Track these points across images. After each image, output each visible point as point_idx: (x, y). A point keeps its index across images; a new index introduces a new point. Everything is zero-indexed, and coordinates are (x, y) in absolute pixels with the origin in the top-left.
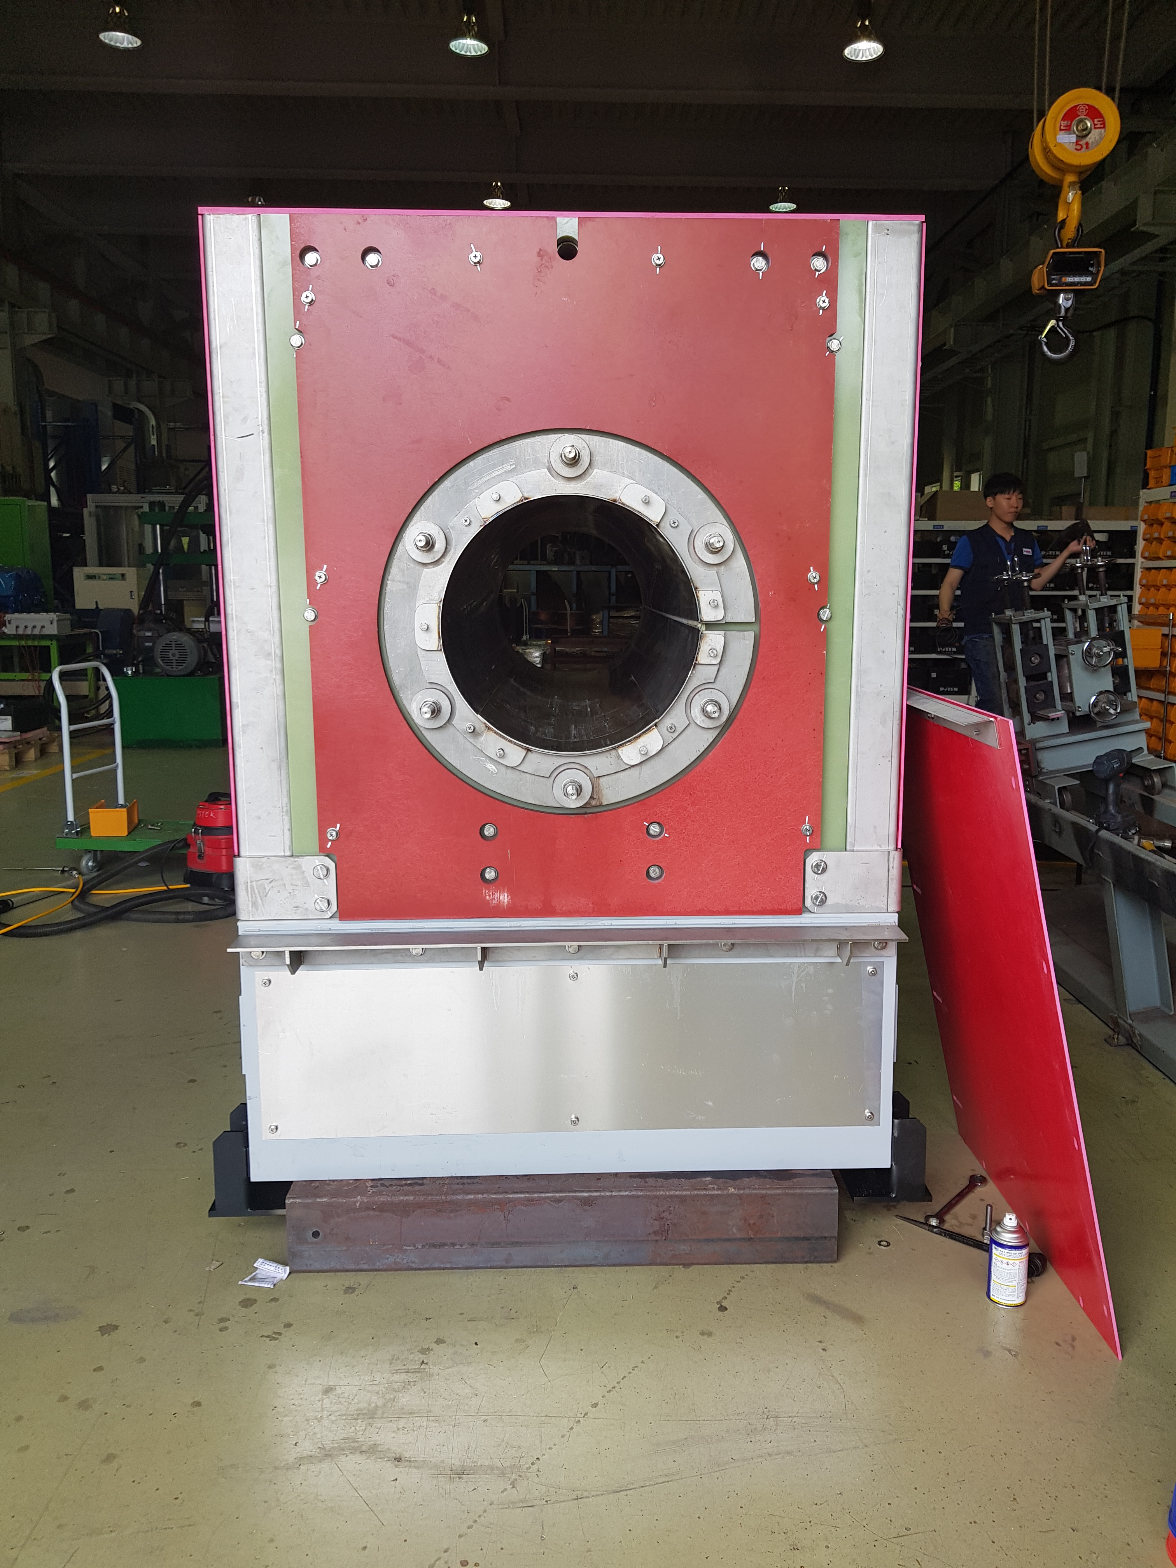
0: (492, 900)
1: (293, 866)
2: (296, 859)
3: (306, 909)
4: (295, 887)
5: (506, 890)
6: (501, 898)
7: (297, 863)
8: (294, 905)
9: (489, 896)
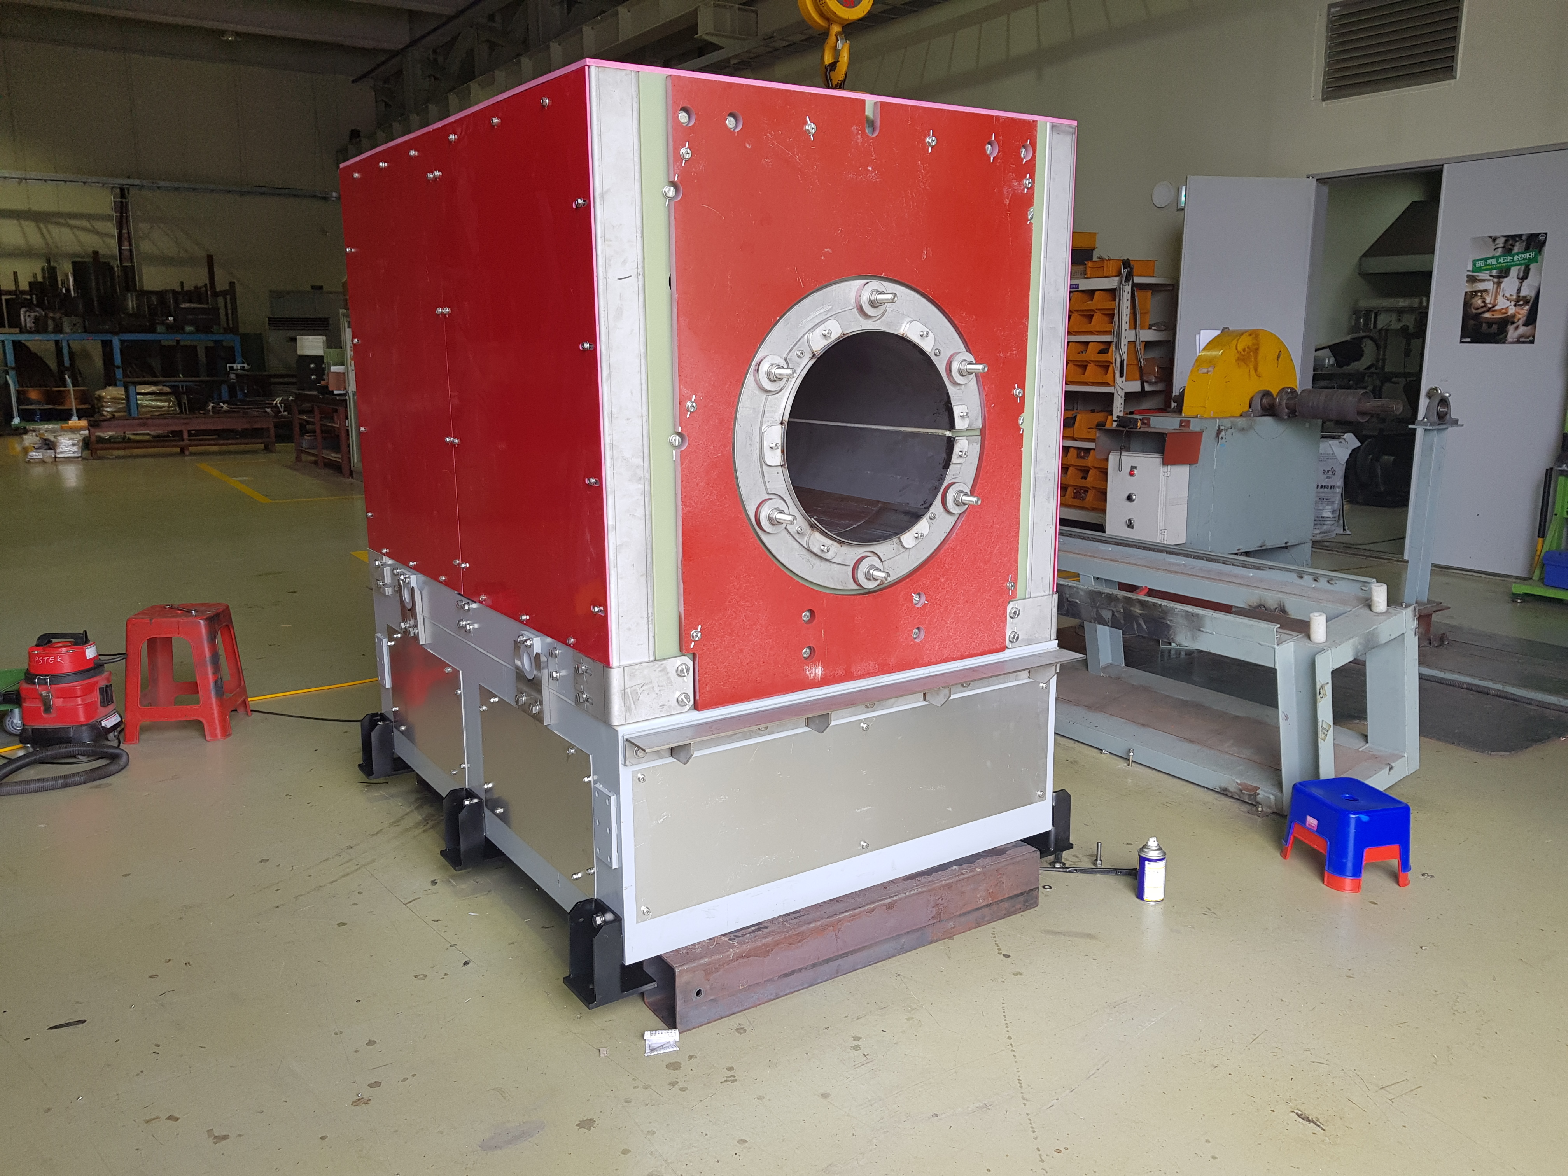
0: (810, 674)
1: (659, 669)
2: (663, 662)
3: (670, 707)
4: (661, 688)
5: (820, 664)
6: (817, 672)
7: (662, 666)
8: (660, 704)
9: (809, 671)
